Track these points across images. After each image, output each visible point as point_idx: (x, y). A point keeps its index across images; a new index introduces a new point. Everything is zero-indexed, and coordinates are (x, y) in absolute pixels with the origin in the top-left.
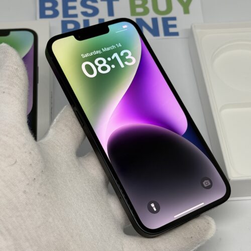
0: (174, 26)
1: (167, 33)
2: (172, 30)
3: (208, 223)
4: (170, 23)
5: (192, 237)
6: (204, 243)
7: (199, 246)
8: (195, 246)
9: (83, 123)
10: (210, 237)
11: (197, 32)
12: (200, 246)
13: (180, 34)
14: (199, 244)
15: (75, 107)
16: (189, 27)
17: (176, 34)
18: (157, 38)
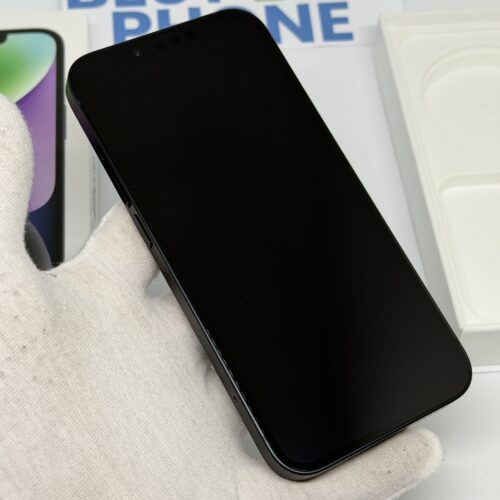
0: (344, 20)
1: (329, 35)
2: (338, 28)
3: (426, 445)
4: (336, 13)
5: (389, 472)
6: (414, 485)
7: (404, 490)
8: (396, 491)
9: (149, 239)
10: (429, 474)
11: (391, 31)
12: (407, 492)
13: (356, 36)
14: (404, 487)
15: (132, 207)
16: (374, 22)
17: (348, 36)
18: (308, 45)
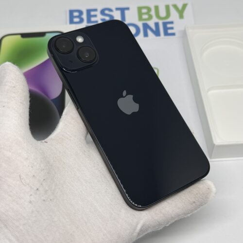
0: (172, 28)
1: (166, 34)
2: (170, 31)
4: (169, 26)
11: (190, 32)
13: (176, 34)
17: (173, 34)
18: (158, 37)
